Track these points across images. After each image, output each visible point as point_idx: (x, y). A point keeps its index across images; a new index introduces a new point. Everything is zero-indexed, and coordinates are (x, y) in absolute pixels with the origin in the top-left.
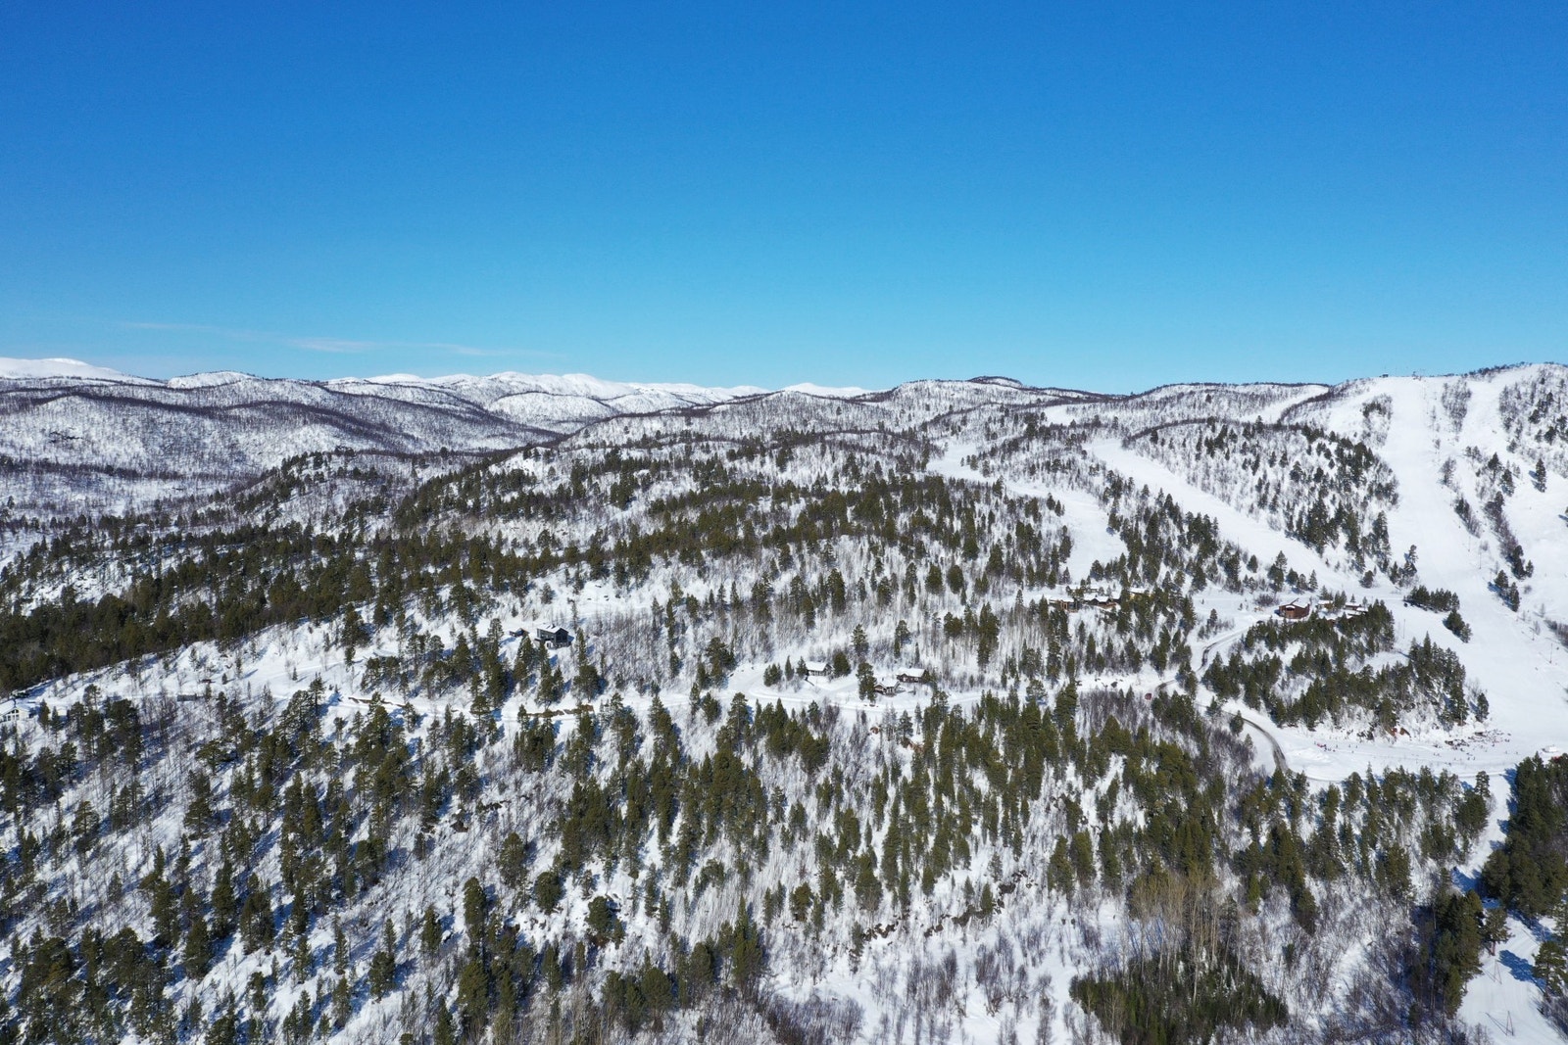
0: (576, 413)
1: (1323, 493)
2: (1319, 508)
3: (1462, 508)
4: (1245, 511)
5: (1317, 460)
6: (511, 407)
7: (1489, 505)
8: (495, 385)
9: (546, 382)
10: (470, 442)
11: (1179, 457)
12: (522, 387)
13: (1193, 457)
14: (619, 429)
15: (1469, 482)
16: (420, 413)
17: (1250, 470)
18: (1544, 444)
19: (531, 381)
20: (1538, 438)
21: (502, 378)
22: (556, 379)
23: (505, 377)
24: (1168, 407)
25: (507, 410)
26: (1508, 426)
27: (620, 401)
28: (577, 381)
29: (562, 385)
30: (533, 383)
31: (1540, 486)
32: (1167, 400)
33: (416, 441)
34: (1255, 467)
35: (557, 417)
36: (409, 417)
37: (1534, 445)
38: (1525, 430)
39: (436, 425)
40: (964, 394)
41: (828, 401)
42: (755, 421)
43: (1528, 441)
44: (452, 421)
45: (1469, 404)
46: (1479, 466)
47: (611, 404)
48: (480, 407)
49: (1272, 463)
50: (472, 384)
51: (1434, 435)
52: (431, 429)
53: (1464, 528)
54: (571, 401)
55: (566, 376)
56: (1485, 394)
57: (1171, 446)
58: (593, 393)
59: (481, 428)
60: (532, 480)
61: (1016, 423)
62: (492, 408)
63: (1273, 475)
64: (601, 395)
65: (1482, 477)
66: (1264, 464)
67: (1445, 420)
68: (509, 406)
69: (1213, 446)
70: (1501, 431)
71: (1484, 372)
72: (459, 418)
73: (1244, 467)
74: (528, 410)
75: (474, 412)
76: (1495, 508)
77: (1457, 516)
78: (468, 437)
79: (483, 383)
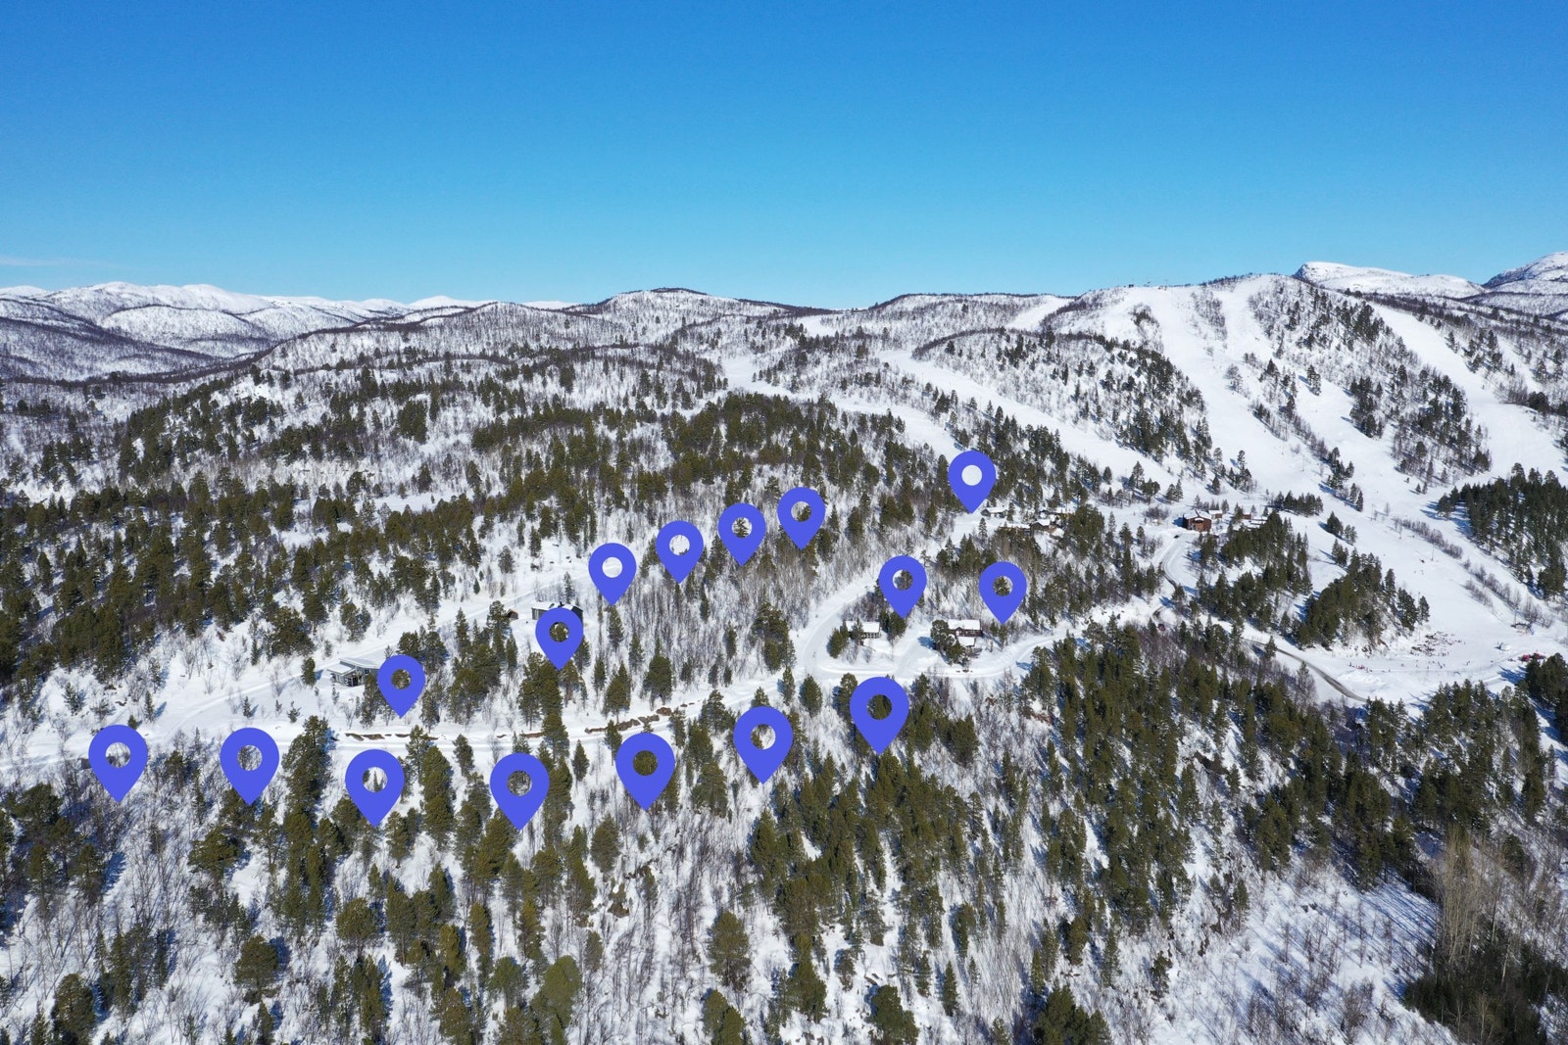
0: (210, 329)
1: (1140, 402)
2: (1142, 417)
3: (1260, 413)
4: (1070, 421)
5: (1122, 371)
6: (130, 323)
7: (1282, 410)
8: (103, 297)
9: (164, 293)
10: (98, 365)
11: (982, 368)
12: (136, 300)
13: (996, 368)
14: (323, 347)
15: (1256, 389)
16: (27, 332)
17: (1061, 381)
18: (1305, 350)
19: (146, 293)
20: (1298, 344)
21: (109, 290)
22: (176, 290)
23: (113, 288)
24: (927, 317)
25: (125, 327)
26: (1269, 333)
27: (259, 316)
28: (199, 293)
29: (183, 297)
30: (150, 296)
31: (1316, 390)
32: (920, 311)
33: (33, 365)
34: (1065, 376)
35: (188, 334)
36: (13, 337)
37: (1297, 351)
38: (1286, 338)
39: (50, 344)
40: (689, 306)
41: (550, 314)
42: (478, 336)
43: (1291, 348)
44: (69, 340)
45: (1223, 311)
46: (1260, 372)
47: (248, 318)
48: (91, 322)
49: (1079, 373)
50: (77, 296)
51: (1204, 343)
52: (43, 349)
53: (1268, 432)
54: (202, 317)
55: (186, 287)
56: (1234, 302)
57: (970, 358)
58: (222, 307)
59: (105, 348)
60: (277, 410)
61: (777, 335)
62: (107, 324)
63: (1087, 384)
64: (234, 309)
65: (1265, 382)
66: (1072, 375)
67: (1207, 328)
68: (123, 322)
69: (1015, 356)
70: (1264, 338)
71: (1222, 281)
72: (75, 336)
73: (1053, 377)
74: (151, 326)
75: (88, 329)
76: (1288, 411)
77: (1257, 420)
78: (95, 359)
79: (87, 295)
